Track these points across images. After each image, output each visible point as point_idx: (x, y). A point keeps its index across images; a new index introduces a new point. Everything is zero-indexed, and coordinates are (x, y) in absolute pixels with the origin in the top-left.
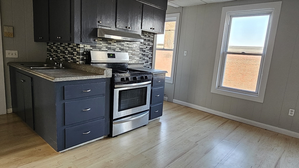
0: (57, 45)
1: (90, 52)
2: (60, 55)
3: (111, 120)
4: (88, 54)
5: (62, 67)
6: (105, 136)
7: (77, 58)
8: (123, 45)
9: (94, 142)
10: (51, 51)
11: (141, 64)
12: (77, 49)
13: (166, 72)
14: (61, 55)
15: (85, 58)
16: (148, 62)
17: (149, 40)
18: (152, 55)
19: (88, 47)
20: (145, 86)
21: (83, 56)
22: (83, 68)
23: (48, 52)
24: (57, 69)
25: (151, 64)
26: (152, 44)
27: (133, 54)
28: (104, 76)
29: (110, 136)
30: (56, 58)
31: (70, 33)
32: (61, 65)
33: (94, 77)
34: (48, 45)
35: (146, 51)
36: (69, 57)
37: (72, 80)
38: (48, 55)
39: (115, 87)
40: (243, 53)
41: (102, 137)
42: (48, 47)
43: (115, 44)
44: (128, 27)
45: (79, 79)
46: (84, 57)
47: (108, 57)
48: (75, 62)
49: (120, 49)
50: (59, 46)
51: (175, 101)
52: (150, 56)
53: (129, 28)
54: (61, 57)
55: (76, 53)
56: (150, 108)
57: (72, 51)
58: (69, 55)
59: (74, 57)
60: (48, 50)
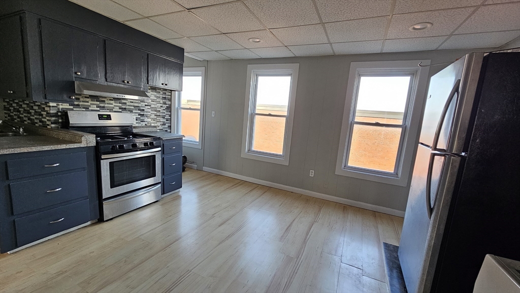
0: (28, 102)
1: (67, 113)
2: (23, 116)
3: (101, 200)
4: (64, 115)
5: (23, 133)
6: (94, 221)
7: (48, 120)
8: (125, 103)
9: (73, 231)
10: (10, 110)
11: (155, 127)
12: (47, 109)
13: (184, 136)
14: (25, 116)
15: (60, 121)
16: (165, 125)
17: (165, 98)
18: (170, 116)
19: (66, 106)
20: (152, 154)
21: (57, 118)
22: (55, 134)
23: (5, 112)
24: (15, 135)
25: (170, 127)
26: (170, 103)
27: (141, 115)
28: (83, 145)
29: (101, 220)
30: (19, 119)
31: (26, 86)
32: (21, 130)
33: (64, 146)
34: (4, 101)
35: (161, 111)
36: (36, 118)
37: (22, 151)
38: (6, 116)
39: (102, 158)
40: (270, 115)
41: (89, 223)
42: (6, 104)
43: (112, 102)
44: (126, 82)
45: (34, 150)
46: (59, 119)
47: (99, 119)
48: (45, 125)
49: (120, 109)
50: (20, 103)
51: (205, 168)
52: (167, 117)
53: (128, 82)
54: (25, 119)
55: (45, 113)
56: (163, 180)
57: (40, 111)
58: (36, 116)
59: (43, 119)
60: (5, 108)
